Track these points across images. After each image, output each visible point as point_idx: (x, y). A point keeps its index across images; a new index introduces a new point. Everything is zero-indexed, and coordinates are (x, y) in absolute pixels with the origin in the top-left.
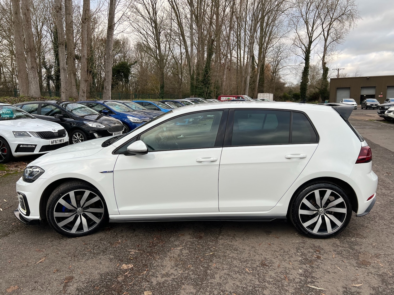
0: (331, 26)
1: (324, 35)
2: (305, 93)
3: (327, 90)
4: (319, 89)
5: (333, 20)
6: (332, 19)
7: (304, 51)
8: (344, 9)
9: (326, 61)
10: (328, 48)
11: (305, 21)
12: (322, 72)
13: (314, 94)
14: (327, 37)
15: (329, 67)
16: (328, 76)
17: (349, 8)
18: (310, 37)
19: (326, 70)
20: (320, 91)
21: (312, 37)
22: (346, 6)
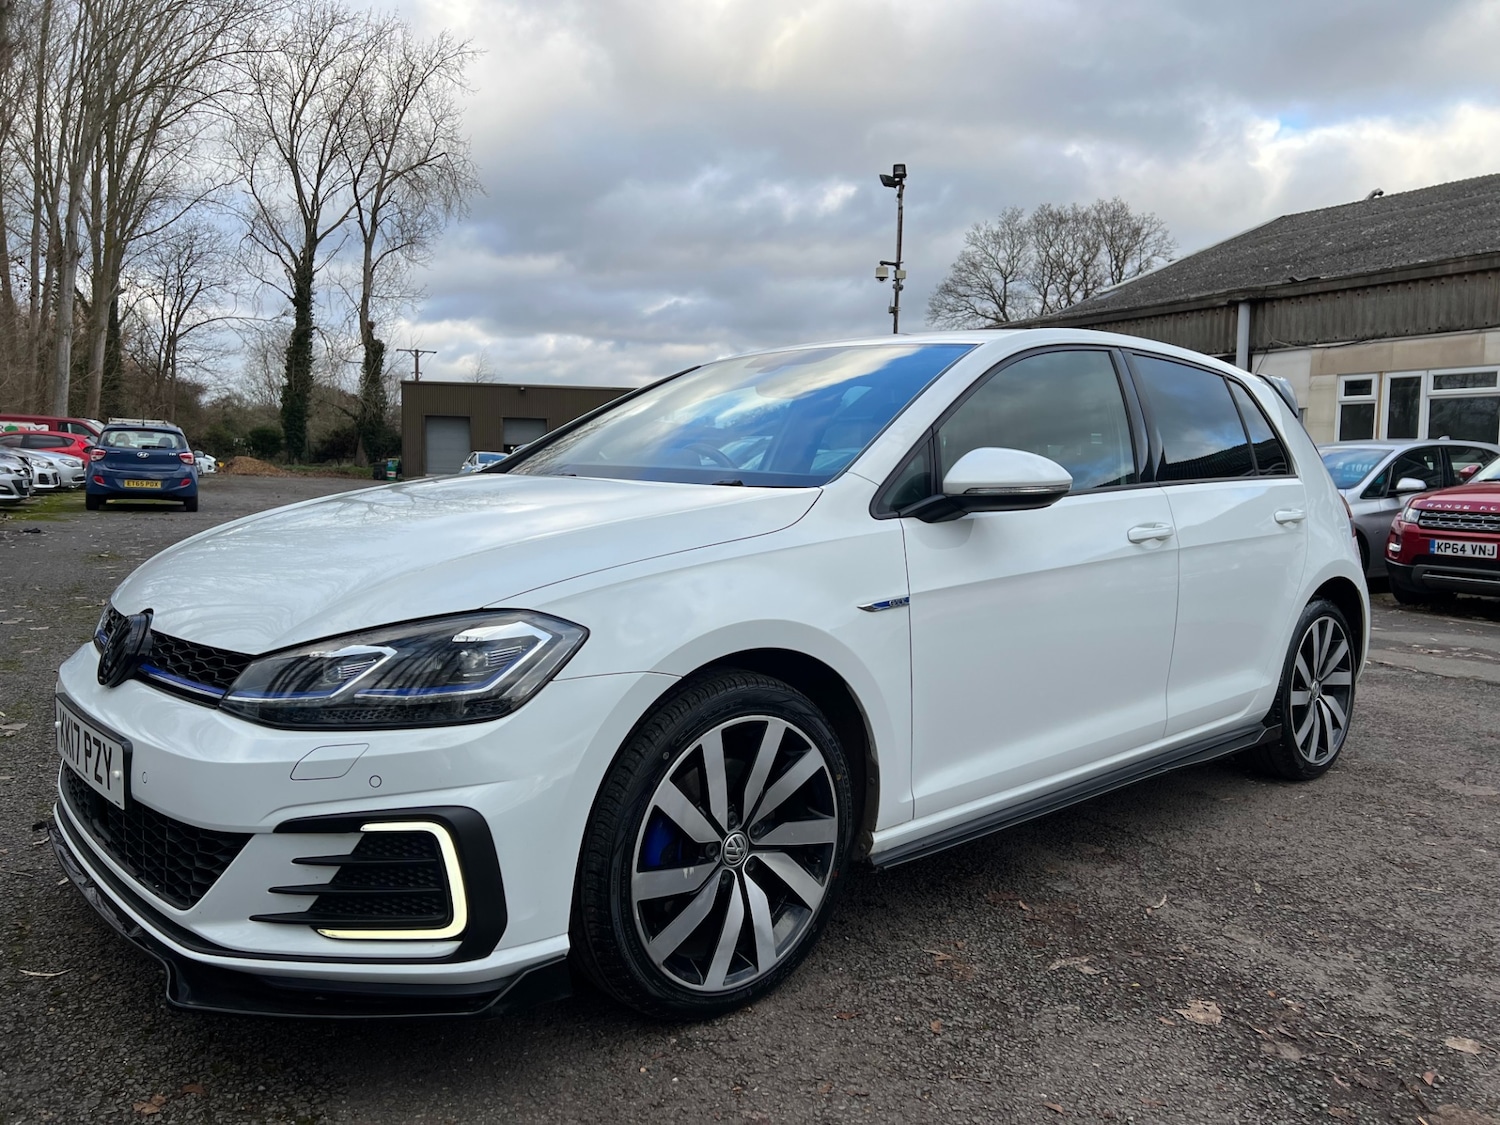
0: (385, 195)
1: (361, 222)
2: (302, 429)
3: (383, 423)
4: (355, 418)
5: (388, 174)
6: (384, 169)
7: (290, 269)
8: (423, 144)
9: (373, 316)
10: (376, 272)
11: (288, 156)
12: (360, 354)
13: (336, 434)
14: (373, 232)
15: (384, 341)
16: (383, 374)
17: (442, 146)
18: (311, 223)
19: (375, 351)
20: (359, 425)
21: (316, 221)
22: (432, 139)
